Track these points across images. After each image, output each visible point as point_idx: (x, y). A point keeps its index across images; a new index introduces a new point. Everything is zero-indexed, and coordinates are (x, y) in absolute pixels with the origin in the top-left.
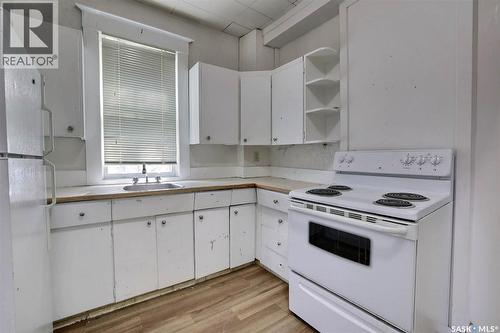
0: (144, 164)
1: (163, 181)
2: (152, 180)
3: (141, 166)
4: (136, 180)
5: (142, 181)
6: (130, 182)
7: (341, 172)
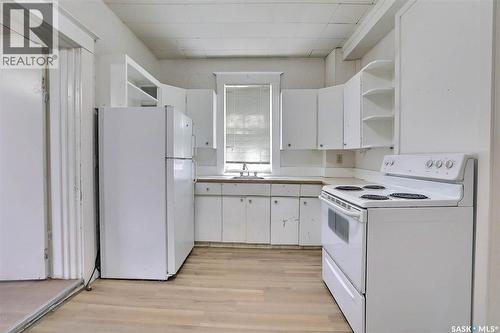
0: (245, 163)
1: (259, 175)
2: (252, 175)
3: (242, 165)
4: (242, 173)
5: (245, 174)
6: (238, 175)
7: (388, 175)
